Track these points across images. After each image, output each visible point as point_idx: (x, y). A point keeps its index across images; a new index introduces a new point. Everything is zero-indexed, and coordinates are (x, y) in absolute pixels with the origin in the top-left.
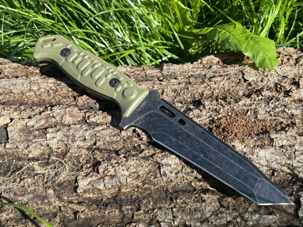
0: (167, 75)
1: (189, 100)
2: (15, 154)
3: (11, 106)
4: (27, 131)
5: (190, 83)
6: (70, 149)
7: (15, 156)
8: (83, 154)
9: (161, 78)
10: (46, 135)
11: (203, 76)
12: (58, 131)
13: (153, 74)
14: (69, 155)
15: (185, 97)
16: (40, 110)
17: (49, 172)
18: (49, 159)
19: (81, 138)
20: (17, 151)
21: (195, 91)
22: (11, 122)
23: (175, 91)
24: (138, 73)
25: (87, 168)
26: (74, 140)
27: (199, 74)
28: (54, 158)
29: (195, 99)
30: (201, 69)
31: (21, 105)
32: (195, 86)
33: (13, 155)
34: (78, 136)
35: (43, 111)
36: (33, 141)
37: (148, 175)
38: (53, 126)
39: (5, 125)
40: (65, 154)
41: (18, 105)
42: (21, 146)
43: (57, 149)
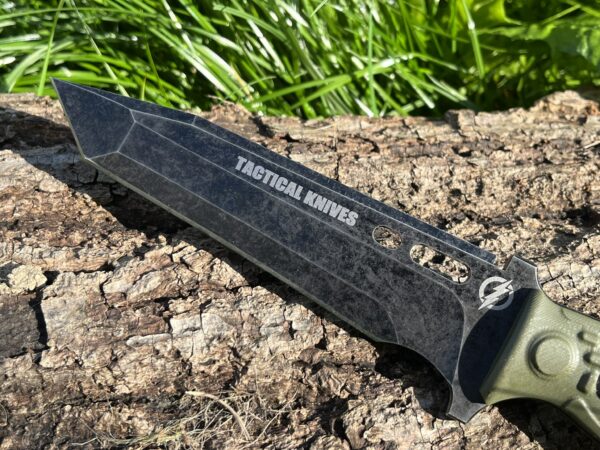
0: (477, 140)
1: (554, 208)
2: (70, 385)
3: (41, 231)
4: (105, 308)
5: (546, 161)
6: (248, 363)
7: (70, 391)
8: (288, 376)
9: (465, 149)
10: (167, 320)
11: (571, 143)
12: (203, 307)
13: (440, 138)
14: (246, 382)
15: (544, 200)
16: (134, 243)
17: (183, 439)
18: (178, 398)
19: (280, 329)
20: (75, 376)
21: (571, 183)
22: (49, 282)
23: (514, 183)
24: (395, 134)
25: (301, 422)
26: (258, 336)
27: (560, 138)
28: (197, 394)
29: (571, 204)
30: (561, 125)
31: (69, 228)
32: (564, 169)
33: (63, 388)
34: (268, 322)
35: (146, 248)
36: (129, 342)
37: (491, 435)
38: (185, 293)
39: (29, 292)
40: (232, 381)
41: (61, 228)
42: (91, 362)
43: (206, 364)
